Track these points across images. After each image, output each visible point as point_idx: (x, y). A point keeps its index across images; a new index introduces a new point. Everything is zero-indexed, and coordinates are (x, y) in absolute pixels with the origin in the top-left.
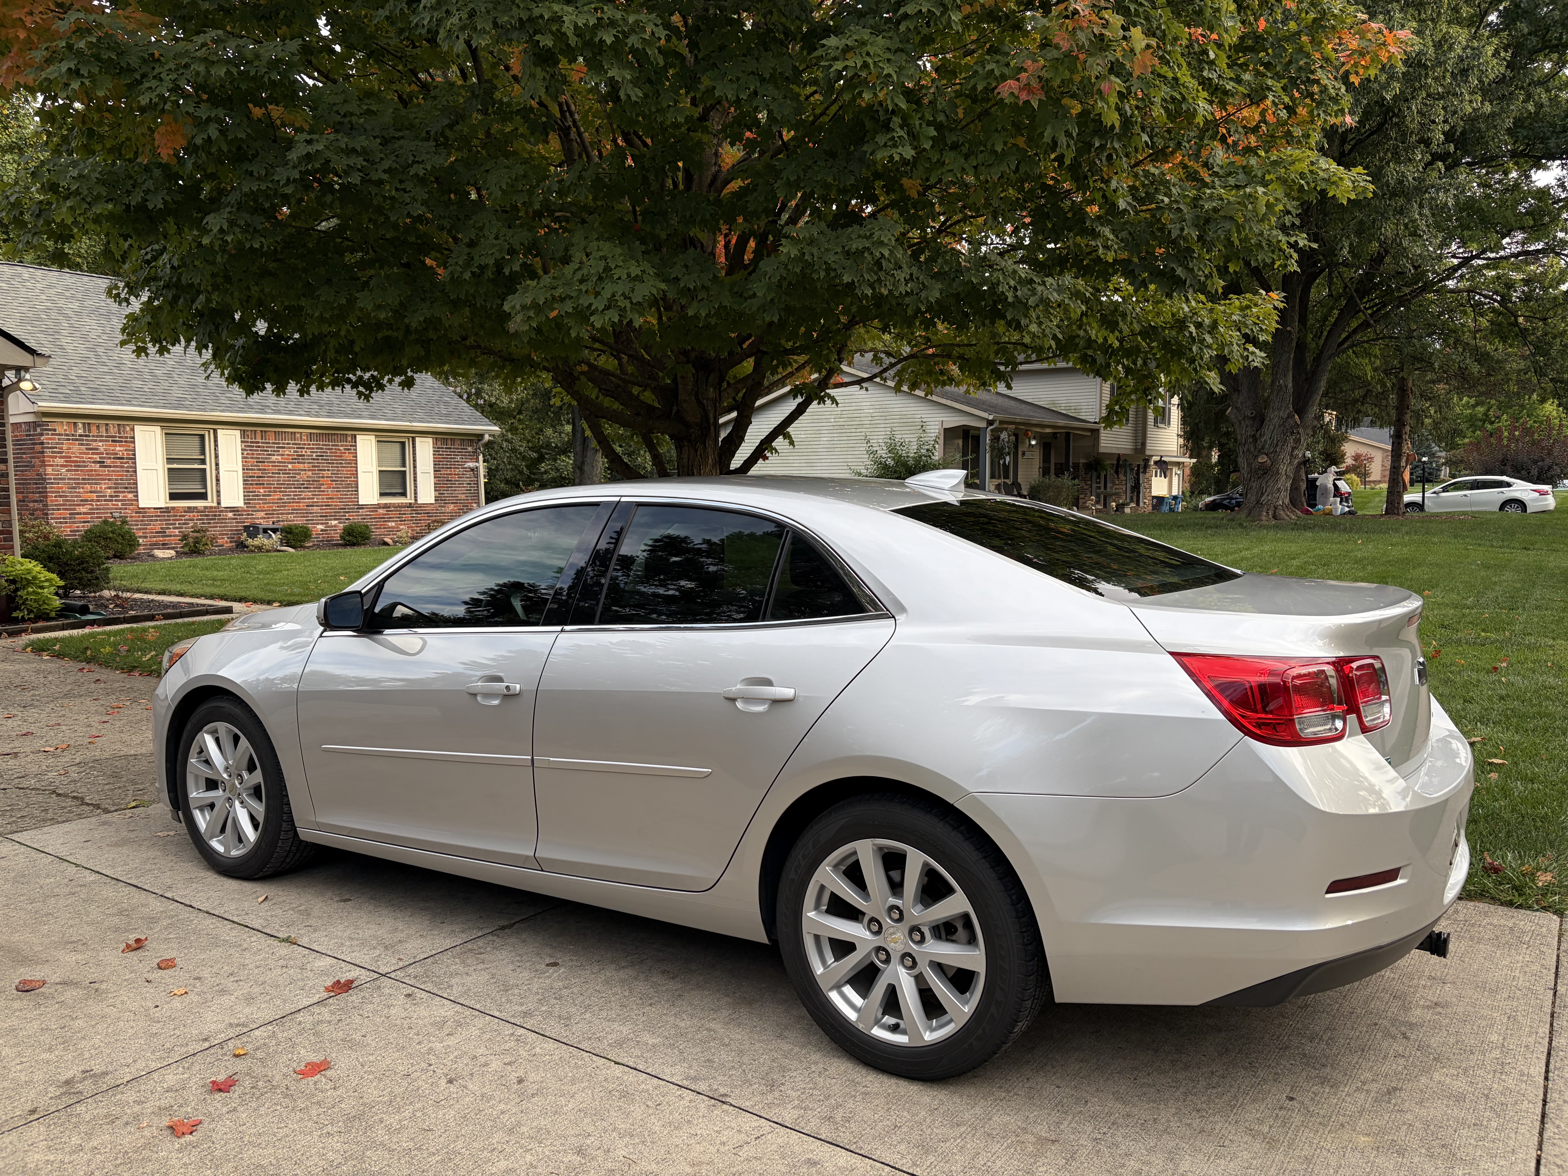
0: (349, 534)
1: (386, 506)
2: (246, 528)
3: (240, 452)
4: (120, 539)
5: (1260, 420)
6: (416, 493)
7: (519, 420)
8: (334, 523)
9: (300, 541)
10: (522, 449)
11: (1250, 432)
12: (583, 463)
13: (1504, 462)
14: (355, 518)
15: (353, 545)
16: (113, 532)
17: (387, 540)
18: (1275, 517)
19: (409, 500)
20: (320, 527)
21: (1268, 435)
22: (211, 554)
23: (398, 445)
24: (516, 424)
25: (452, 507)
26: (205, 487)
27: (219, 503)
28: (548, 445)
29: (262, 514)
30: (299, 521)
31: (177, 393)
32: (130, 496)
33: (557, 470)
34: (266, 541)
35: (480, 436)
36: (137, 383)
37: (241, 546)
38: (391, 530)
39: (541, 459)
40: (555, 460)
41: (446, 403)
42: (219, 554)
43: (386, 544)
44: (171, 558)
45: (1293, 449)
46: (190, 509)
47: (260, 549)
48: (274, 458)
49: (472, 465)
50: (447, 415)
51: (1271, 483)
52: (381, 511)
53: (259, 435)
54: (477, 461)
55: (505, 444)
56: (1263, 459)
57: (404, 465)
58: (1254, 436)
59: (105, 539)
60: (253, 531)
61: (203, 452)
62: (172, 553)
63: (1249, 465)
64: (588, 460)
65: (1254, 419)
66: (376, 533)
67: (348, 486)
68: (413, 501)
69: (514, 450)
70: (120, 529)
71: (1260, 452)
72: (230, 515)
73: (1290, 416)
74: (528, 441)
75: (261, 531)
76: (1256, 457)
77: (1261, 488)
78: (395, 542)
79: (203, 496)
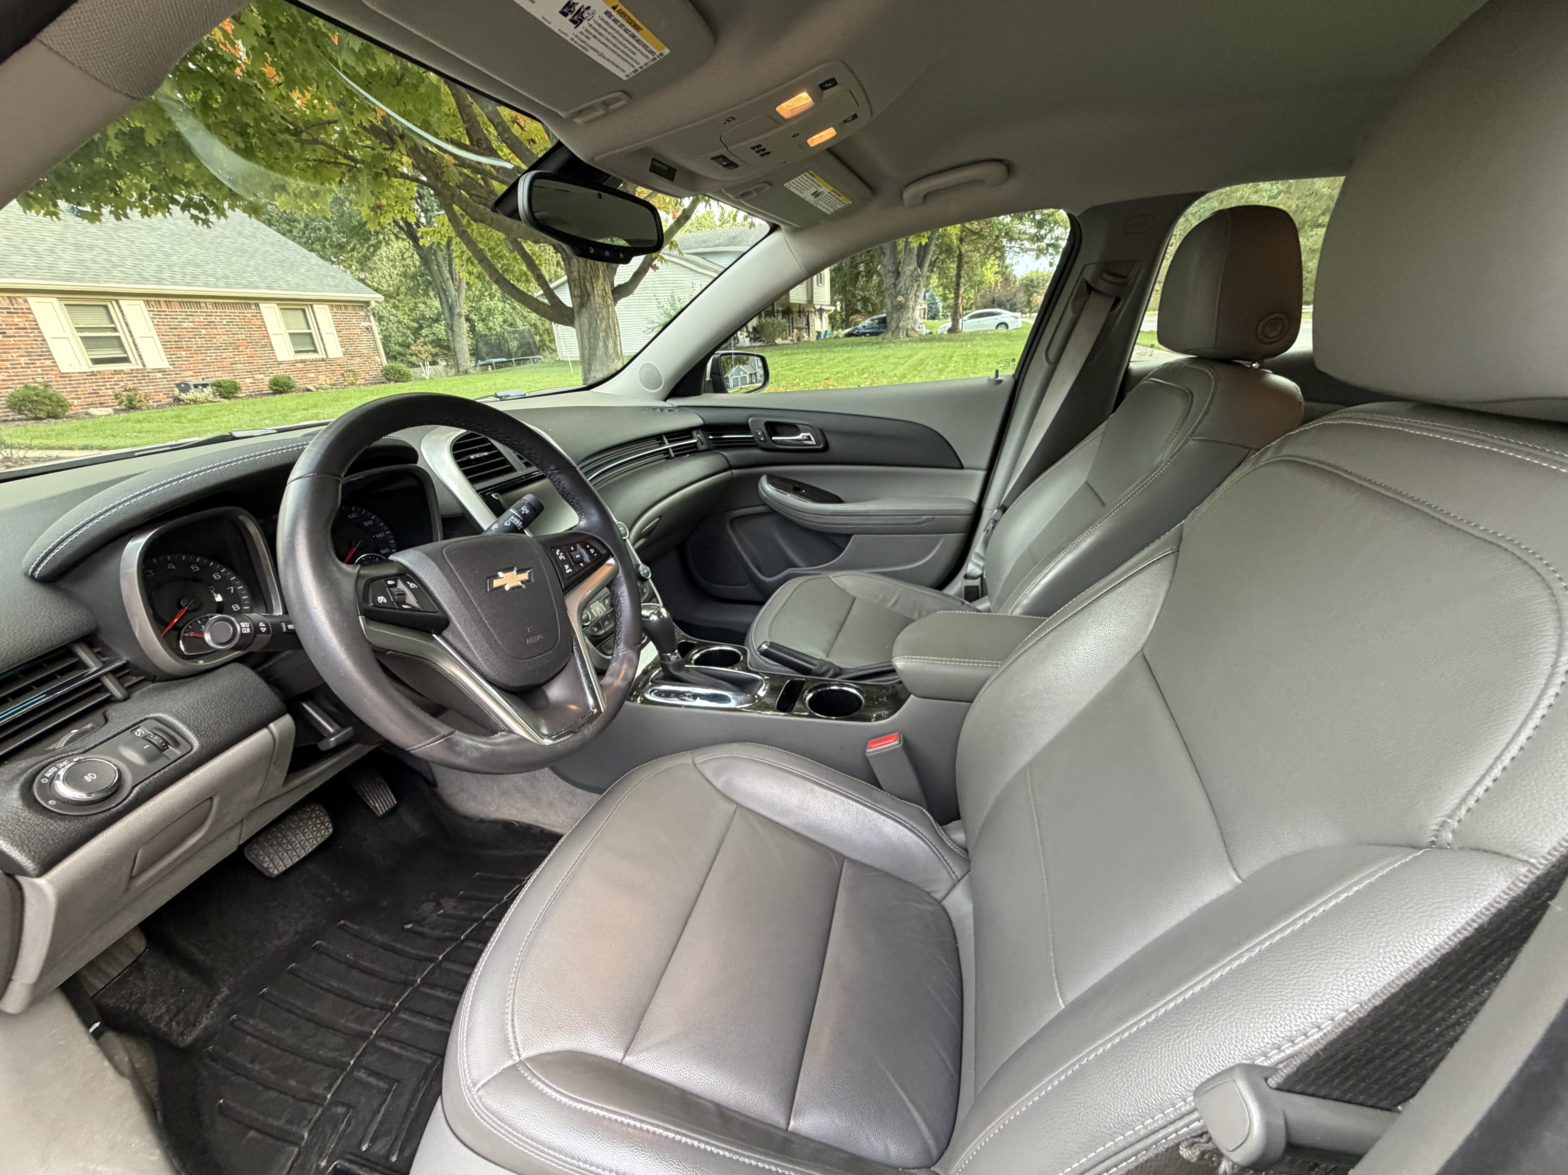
0: (275, 385)
1: (302, 361)
2: (178, 385)
3: (150, 321)
4: (47, 401)
5: (898, 274)
6: (325, 350)
7: (399, 300)
8: (260, 376)
9: (232, 393)
10: (406, 321)
11: (892, 281)
12: (452, 325)
13: (993, 301)
14: (279, 372)
15: (281, 393)
16: (37, 395)
17: (309, 387)
18: (907, 336)
19: (321, 355)
20: (248, 381)
21: (903, 282)
22: (148, 409)
23: (300, 312)
24: (397, 303)
25: (358, 359)
26: (125, 352)
27: (144, 366)
28: (424, 317)
29: (191, 373)
30: (226, 377)
31: (63, 267)
32: (48, 362)
33: (434, 334)
34: (198, 395)
35: (367, 303)
36: (17, 258)
37: (177, 400)
38: (312, 380)
39: (421, 327)
40: (431, 327)
41: (333, 277)
42: (157, 408)
43: (308, 390)
44: (109, 415)
45: (917, 291)
46: (116, 372)
47: (195, 401)
48: (185, 325)
49: (366, 324)
50: (335, 286)
51: (905, 314)
52: (299, 365)
53: (163, 305)
54: (370, 321)
55: (392, 318)
56: (900, 298)
57: (309, 328)
58: (894, 284)
59: (32, 401)
60: (185, 388)
61: (112, 322)
62: (110, 410)
63: (892, 303)
64: (455, 323)
65: (893, 272)
66: (300, 384)
67: (264, 346)
68: (325, 357)
69: (399, 322)
70: (44, 391)
71: (898, 294)
72: (159, 375)
73: (915, 269)
74: (409, 315)
75: (192, 387)
76: (896, 297)
77: (899, 318)
78: (317, 389)
79: (126, 360)
